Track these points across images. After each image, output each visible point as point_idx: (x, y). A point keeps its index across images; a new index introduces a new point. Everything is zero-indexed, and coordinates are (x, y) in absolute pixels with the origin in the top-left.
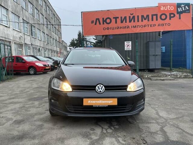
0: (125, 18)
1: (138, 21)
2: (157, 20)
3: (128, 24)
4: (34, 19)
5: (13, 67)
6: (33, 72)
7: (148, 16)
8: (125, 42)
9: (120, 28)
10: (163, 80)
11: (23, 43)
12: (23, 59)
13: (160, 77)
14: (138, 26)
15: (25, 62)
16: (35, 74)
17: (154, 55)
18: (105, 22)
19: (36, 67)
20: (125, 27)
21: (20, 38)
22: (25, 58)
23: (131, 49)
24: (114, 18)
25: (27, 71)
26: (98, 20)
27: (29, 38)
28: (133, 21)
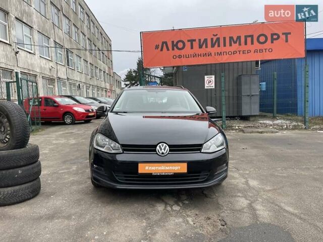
0: (206, 40)
1: (225, 45)
2: (252, 43)
3: (210, 49)
4: (71, 41)
5: (41, 112)
6: (69, 121)
7: (239, 38)
8: (206, 77)
9: (197, 56)
10: (261, 133)
11: (55, 77)
12: (55, 102)
13: (256, 128)
14: (225, 53)
15: (59, 106)
16: (73, 123)
17: (248, 96)
18: (175, 47)
19: (75, 113)
20: (206, 54)
21: (50, 70)
22: (58, 100)
23: (214, 87)
24: (189, 41)
25: (62, 119)
26: (164, 44)
27: (64, 69)
28: (216, 45)
